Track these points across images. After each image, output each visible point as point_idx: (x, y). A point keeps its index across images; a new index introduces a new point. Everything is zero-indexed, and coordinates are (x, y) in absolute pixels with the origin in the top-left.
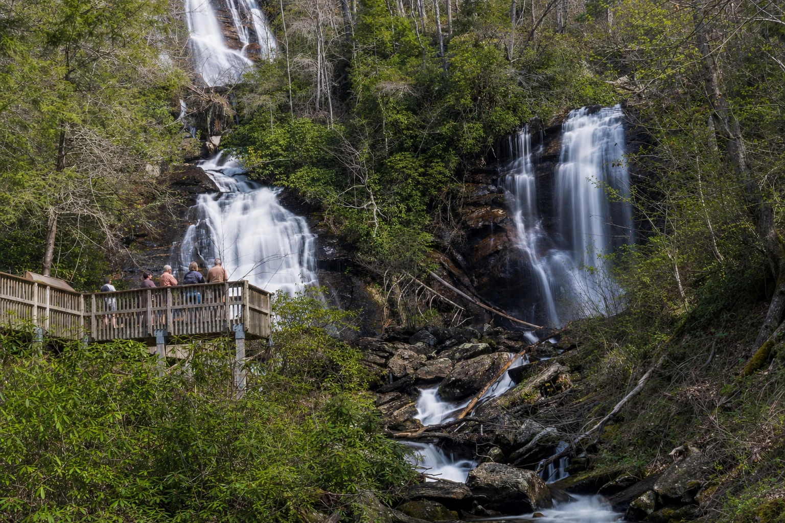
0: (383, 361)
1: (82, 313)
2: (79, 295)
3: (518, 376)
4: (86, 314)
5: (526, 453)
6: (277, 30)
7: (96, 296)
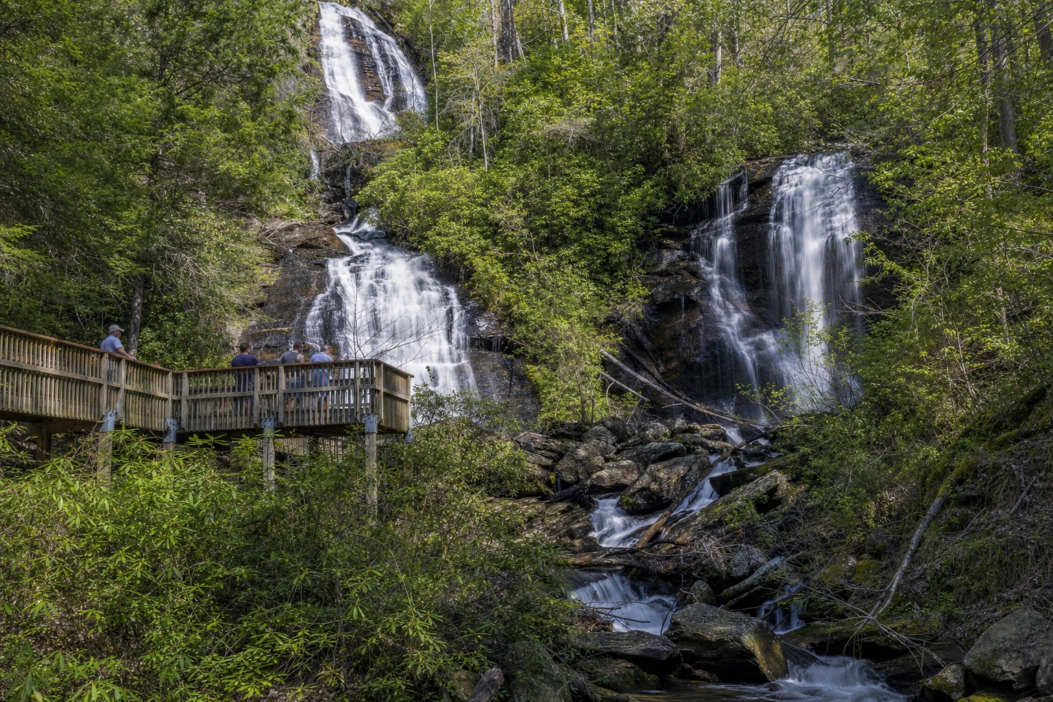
0: (550, 462)
1: (170, 396)
2: (167, 373)
3: (723, 486)
4: (175, 398)
5: (744, 592)
6: (425, 80)
7: (189, 375)
